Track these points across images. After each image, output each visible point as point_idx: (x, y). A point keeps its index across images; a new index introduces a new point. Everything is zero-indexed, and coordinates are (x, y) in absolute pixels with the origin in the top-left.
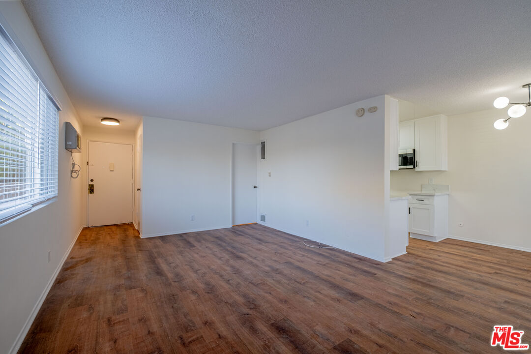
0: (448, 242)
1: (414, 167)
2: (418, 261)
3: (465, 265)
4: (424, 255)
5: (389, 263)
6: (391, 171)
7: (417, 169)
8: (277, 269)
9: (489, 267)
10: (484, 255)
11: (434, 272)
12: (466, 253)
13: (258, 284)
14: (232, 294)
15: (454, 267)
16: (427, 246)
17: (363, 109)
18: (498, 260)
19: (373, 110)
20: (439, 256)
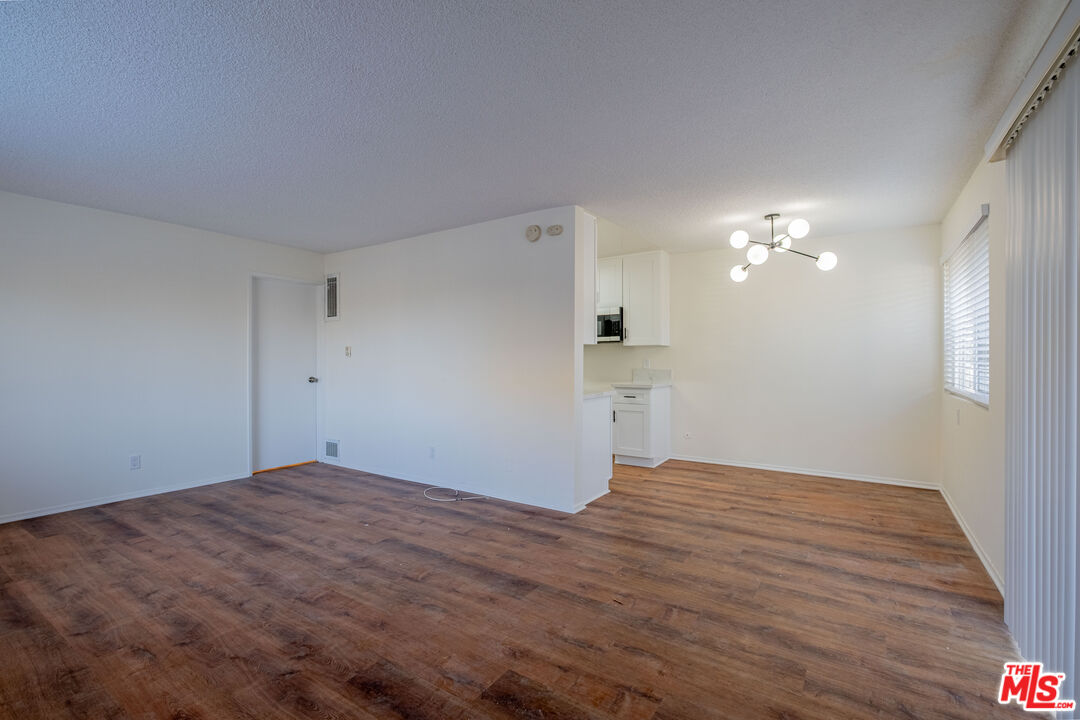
0: (671, 465)
1: (622, 339)
2: (628, 503)
3: (692, 501)
4: (636, 492)
5: (581, 513)
6: (585, 346)
7: (626, 342)
8: (364, 559)
9: (724, 500)
10: (717, 481)
11: (650, 520)
12: (695, 481)
13: (317, 599)
14: (251, 634)
15: (678, 506)
16: (640, 476)
17: (538, 227)
18: (734, 487)
19: (556, 231)
20: (658, 491)
